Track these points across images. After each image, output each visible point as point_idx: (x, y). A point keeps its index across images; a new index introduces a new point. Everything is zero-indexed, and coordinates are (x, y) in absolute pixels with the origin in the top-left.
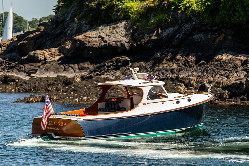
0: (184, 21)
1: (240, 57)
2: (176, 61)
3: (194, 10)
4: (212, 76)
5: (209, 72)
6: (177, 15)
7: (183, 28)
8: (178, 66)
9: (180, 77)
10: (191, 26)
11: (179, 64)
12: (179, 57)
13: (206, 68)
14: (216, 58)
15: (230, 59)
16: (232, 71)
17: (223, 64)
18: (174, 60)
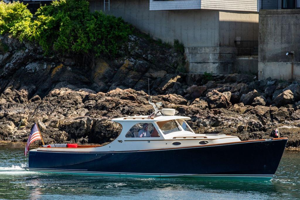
0: (16, 48)
1: (80, 92)
2: (4, 95)
3: (27, 35)
4: (47, 114)
5: (44, 109)
6: (7, 41)
7: (14, 56)
8: (7, 101)
9: (9, 115)
10: (23, 54)
11: (8, 98)
12: (9, 90)
13: (40, 104)
14: (53, 92)
15: (69, 94)
16: (72, 108)
17: (61, 99)
18: (2, 94)
